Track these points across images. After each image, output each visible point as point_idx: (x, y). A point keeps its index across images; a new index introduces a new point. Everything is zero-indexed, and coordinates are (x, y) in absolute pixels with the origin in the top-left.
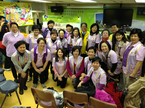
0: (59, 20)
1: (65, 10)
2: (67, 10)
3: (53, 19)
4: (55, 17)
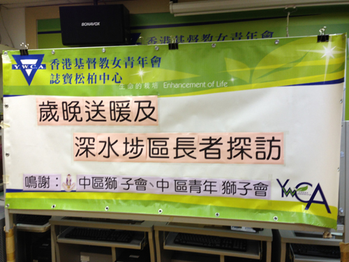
0: (141, 72)
1: (146, 36)
3: (92, 71)
4: (111, 58)
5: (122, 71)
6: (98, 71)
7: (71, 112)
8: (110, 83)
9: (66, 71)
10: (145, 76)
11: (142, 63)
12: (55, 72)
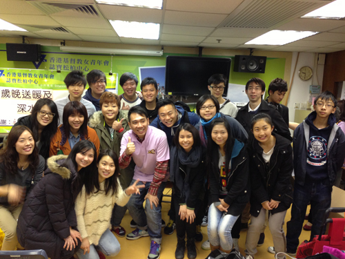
0: (45, 80)
1: (49, 56)
2: (55, 56)
3: (25, 78)
4: (33, 74)
5: (38, 79)
6: (28, 78)
7: (16, 94)
8: (33, 83)
9: (13, 78)
10: (48, 82)
11: (46, 77)
12: (9, 77)
